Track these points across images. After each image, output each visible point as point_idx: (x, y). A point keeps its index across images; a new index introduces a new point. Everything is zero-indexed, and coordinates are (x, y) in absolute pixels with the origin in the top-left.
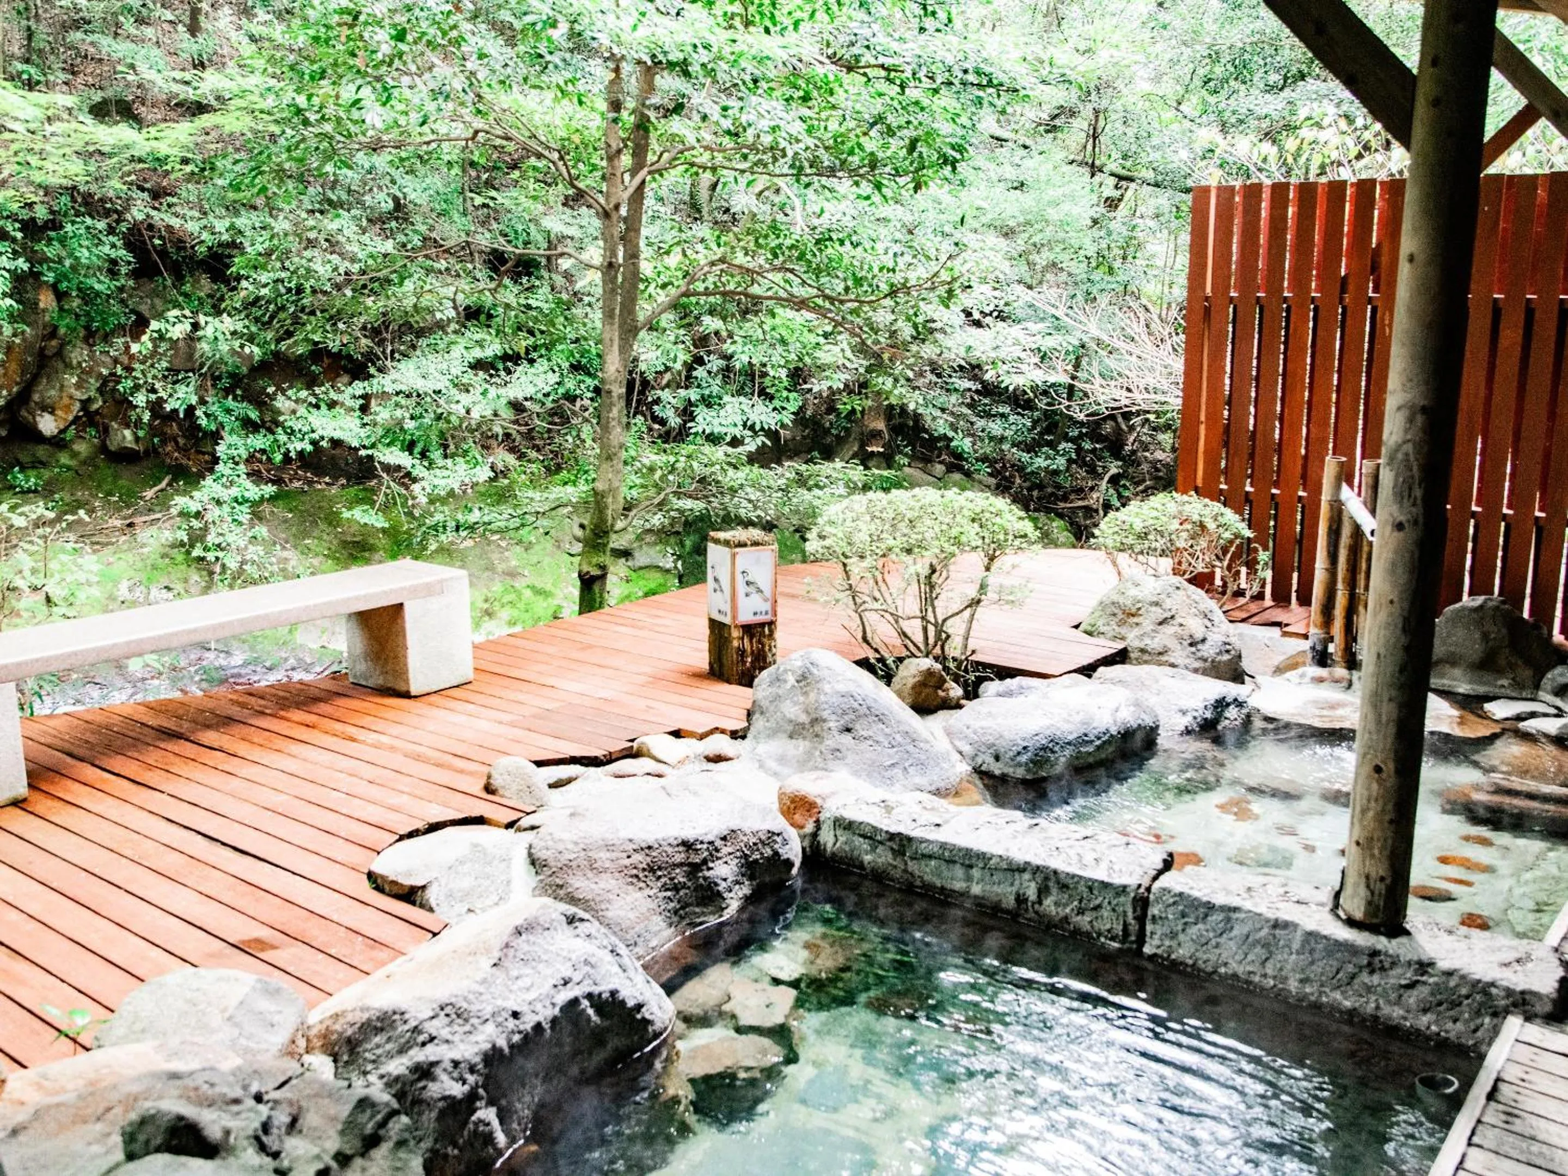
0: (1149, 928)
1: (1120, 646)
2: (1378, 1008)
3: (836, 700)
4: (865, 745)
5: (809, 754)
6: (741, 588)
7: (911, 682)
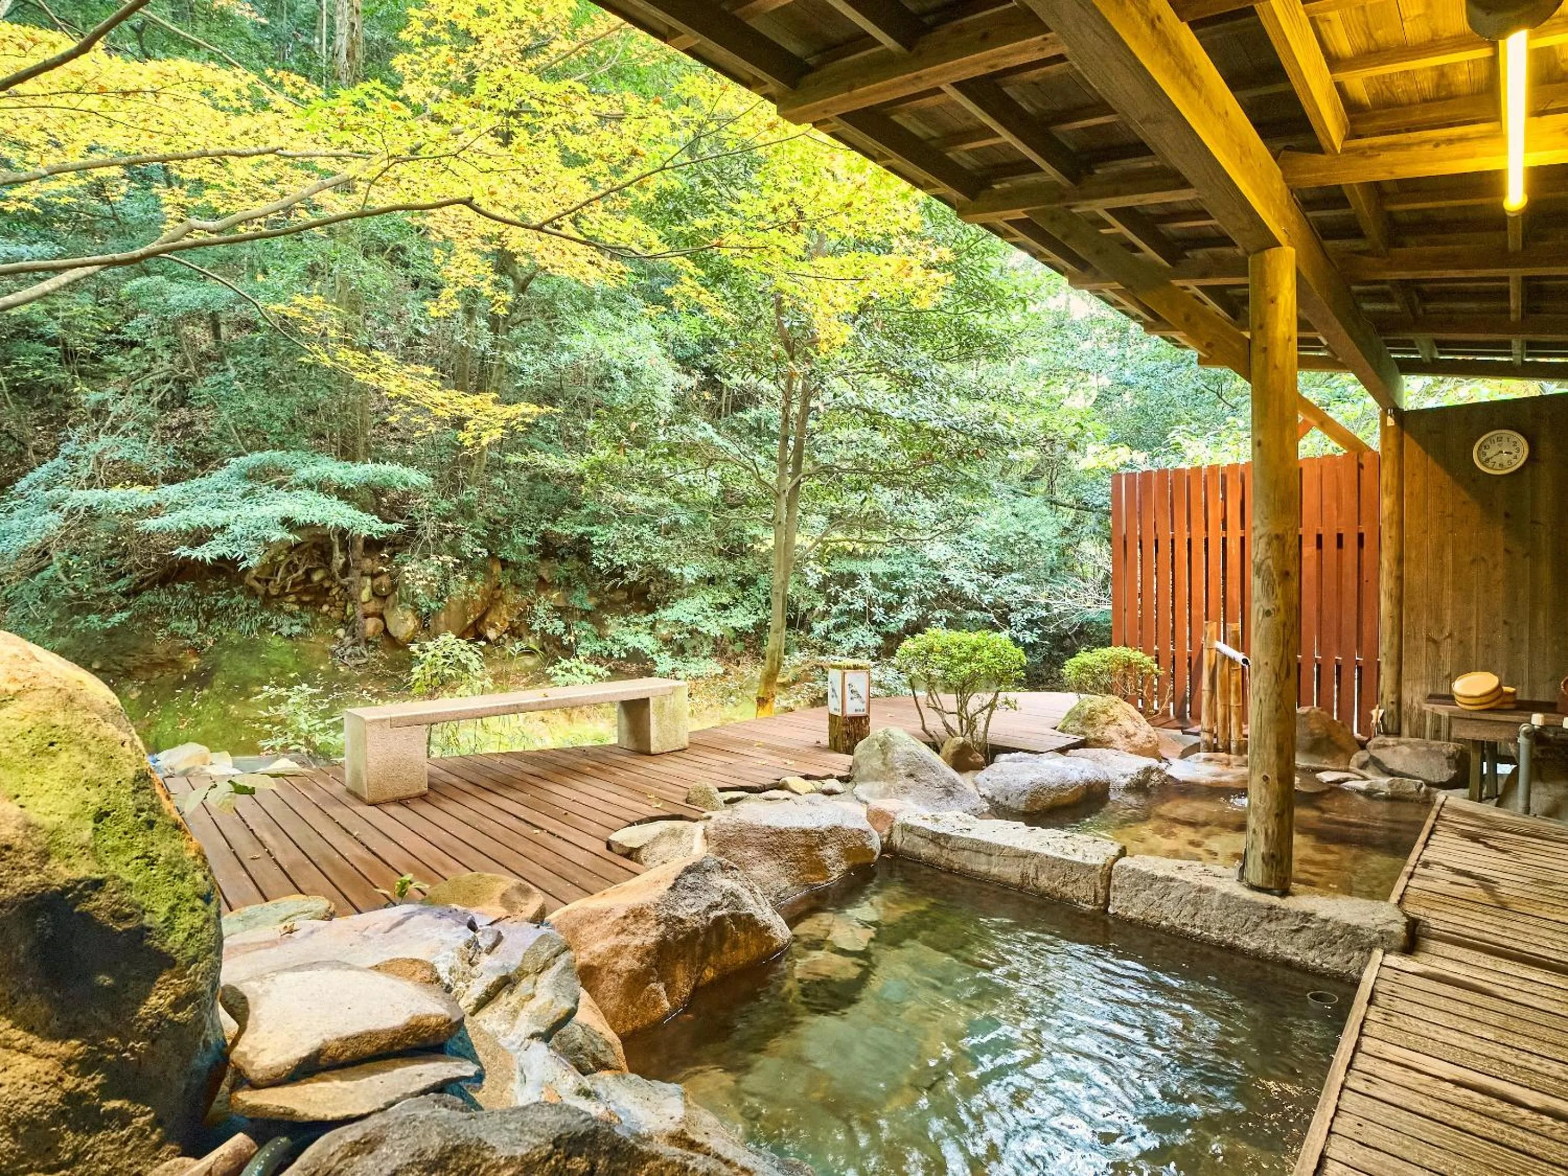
0: (1112, 894)
1: (1082, 738)
2: (1276, 947)
3: (904, 757)
4: (922, 785)
5: (887, 790)
6: (848, 695)
7: (951, 751)
